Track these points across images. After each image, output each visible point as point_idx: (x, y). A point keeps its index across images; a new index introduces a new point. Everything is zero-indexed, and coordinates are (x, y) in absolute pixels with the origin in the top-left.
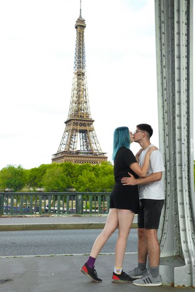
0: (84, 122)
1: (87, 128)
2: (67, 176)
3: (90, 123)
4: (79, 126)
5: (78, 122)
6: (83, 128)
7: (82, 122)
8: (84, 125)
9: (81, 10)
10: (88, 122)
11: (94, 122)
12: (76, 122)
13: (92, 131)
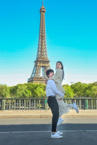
0: (44, 62)
1: (46, 65)
2: (29, 90)
3: (47, 62)
4: (42, 64)
6: (44, 65)
12: (40, 62)
13: (49, 66)
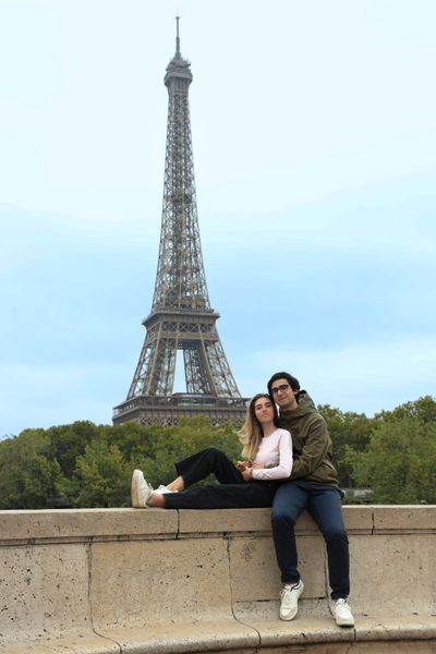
0: (191, 321)
1: (201, 336)
3: (206, 322)
4: (178, 331)
5: (175, 320)
6: (188, 336)
7: (185, 320)
8: (192, 328)
9: (178, 39)
10: (201, 321)
11: (217, 321)
12: (170, 320)
13: (214, 342)
